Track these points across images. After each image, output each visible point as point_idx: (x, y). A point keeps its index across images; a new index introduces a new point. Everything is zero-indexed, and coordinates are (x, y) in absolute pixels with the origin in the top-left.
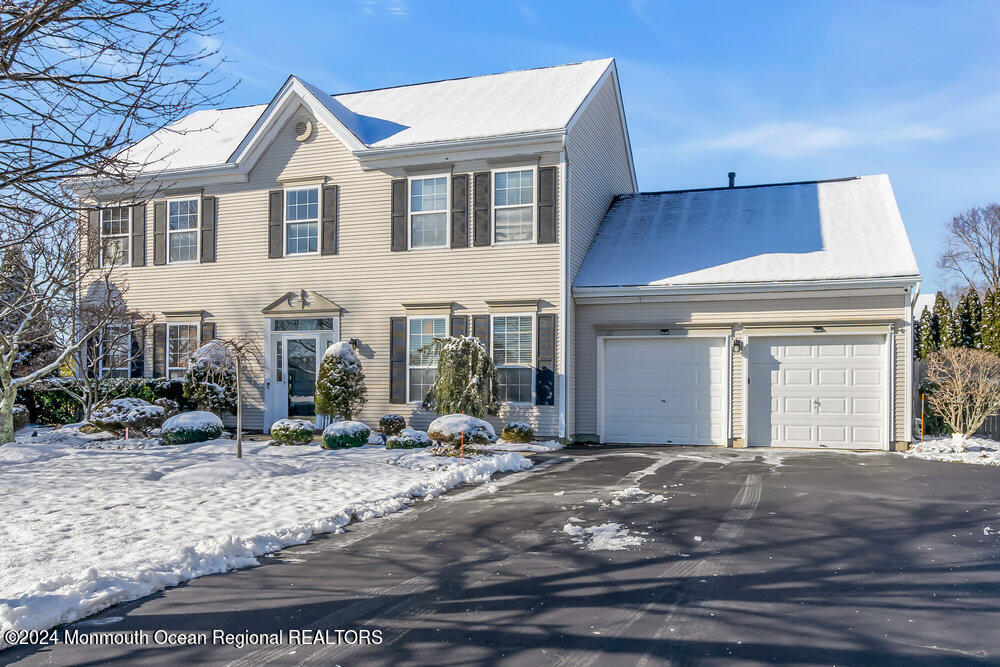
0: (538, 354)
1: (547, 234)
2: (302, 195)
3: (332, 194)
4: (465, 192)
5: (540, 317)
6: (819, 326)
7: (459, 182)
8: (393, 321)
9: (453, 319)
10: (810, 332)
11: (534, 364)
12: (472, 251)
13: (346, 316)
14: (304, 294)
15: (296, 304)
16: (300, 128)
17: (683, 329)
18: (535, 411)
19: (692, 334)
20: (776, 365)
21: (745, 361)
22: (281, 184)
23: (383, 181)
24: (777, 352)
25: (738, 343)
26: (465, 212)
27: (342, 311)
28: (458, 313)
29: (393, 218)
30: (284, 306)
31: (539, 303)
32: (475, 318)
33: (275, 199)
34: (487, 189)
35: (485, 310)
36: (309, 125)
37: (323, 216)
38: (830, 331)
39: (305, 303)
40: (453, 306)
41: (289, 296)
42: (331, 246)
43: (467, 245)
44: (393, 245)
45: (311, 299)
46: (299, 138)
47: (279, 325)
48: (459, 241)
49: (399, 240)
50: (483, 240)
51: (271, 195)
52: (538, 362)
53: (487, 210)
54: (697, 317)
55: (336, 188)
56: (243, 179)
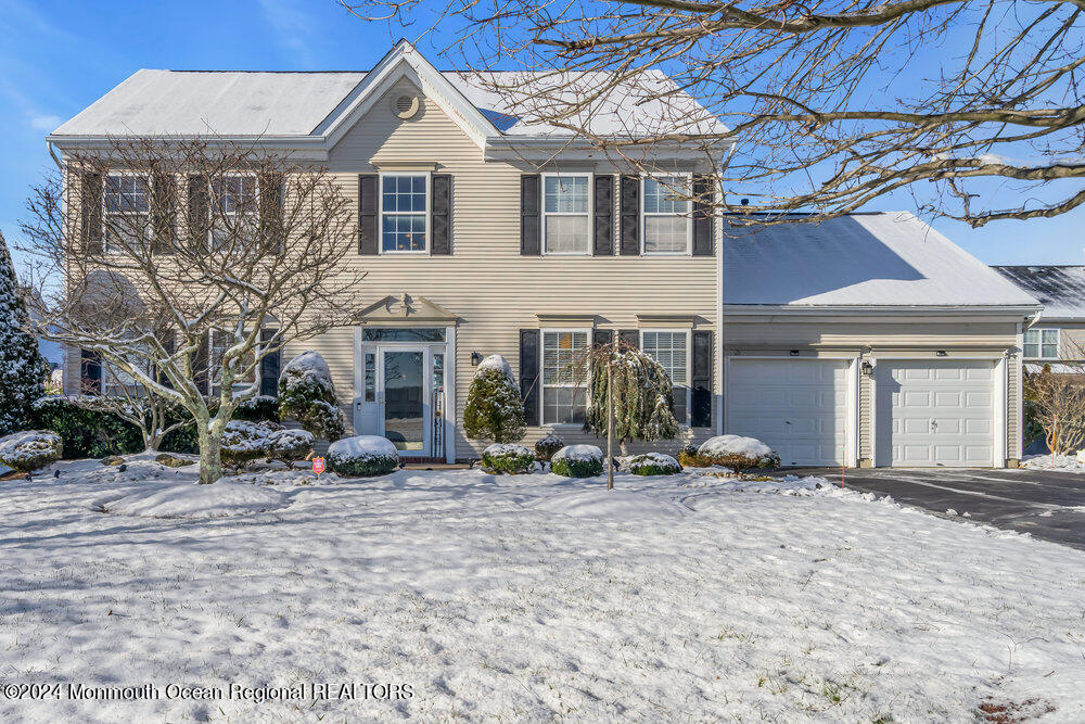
0: (694, 373)
1: (703, 246)
2: (404, 183)
3: (443, 184)
4: (609, 194)
5: (696, 334)
6: (942, 350)
7: (603, 182)
8: (523, 333)
9: (596, 333)
10: (932, 356)
11: (688, 383)
12: (618, 261)
13: (462, 326)
14: (408, 299)
15: (398, 310)
16: (404, 103)
17: (814, 351)
18: (690, 434)
19: (822, 355)
20: (897, 387)
21: (873, 383)
22: (375, 166)
23: (511, 175)
24: (898, 375)
25: (867, 366)
26: (609, 217)
27: (458, 321)
28: (601, 326)
29: (523, 218)
30: (381, 312)
31: (696, 319)
32: (622, 333)
33: (367, 184)
34: (636, 194)
35: (635, 325)
36: (415, 101)
37: (434, 209)
38: (951, 356)
39: (409, 310)
40: (597, 319)
41: (388, 301)
42: (442, 245)
43: (610, 252)
44: (523, 247)
45: (417, 305)
46: (402, 115)
47: (373, 335)
48: (602, 247)
49: (531, 242)
50: (631, 247)
51: (362, 178)
52: (694, 382)
53: (636, 216)
54: (827, 339)
55: (448, 178)
56: (323, 156)
